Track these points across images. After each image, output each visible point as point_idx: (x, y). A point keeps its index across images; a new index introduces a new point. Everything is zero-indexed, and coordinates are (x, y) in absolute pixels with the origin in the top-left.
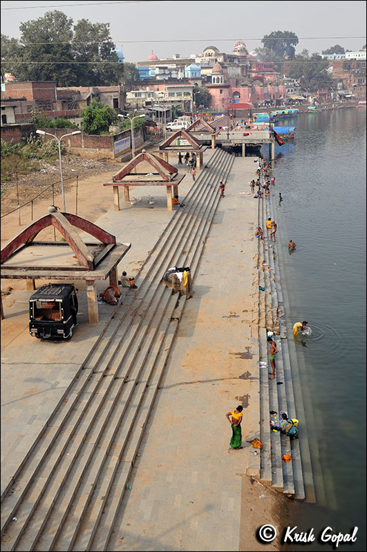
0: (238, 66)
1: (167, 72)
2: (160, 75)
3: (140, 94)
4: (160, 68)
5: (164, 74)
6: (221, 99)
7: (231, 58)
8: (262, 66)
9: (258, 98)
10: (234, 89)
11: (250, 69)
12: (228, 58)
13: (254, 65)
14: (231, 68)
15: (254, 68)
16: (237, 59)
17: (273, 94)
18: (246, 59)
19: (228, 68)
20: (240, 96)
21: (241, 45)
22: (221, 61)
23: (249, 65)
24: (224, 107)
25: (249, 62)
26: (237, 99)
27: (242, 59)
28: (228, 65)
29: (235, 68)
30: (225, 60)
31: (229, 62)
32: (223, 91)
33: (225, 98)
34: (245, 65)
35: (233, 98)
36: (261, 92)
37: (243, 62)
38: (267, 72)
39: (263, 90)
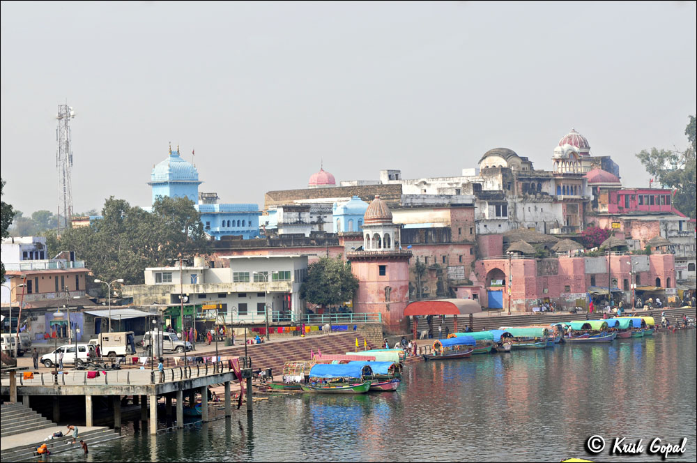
0: (556, 201)
1: (306, 217)
3: (169, 275)
4: (288, 209)
5: (300, 223)
6: (382, 289)
7: (530, 179)
8: (633, 199)
9: (567, 289)
10: (491, 263)
11: (593, 207)
12: (521, 180)
13: (603, 198)
14: (532, 206)
15: (604, 206)
16: (552, 183)
17: (622, 275)
18: (583, 181)
19: (519, 206)
20: (504, 283)
21: (566, 147)
22: (496, 188)
23: (592, 198)
24: (392, 310)
25: (591, 189)
26: (497, 289)
27: (570, 183)
28: (519, 197)
29: (546, 207)
30: (507, 185)
31: (520, 190)
32: (387, 269)
33: (393, 287)
34: (577, 197)
35: (490, 285)
36: (575, 271)
37: (573, 190)
38: (649, 214)
39: (583, 266)
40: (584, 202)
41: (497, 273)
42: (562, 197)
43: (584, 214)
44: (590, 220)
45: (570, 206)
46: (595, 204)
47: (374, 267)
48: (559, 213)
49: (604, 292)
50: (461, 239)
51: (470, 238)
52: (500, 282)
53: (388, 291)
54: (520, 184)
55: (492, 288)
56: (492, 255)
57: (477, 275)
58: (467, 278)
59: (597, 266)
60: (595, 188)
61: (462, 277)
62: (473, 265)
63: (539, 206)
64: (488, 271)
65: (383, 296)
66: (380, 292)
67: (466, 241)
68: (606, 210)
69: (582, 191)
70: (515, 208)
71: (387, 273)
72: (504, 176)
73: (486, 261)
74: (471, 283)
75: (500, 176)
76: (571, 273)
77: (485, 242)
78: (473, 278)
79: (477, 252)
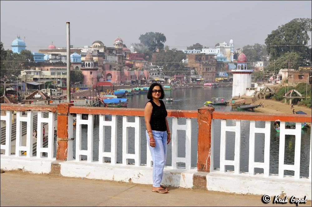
0: (116, 56)
1: (58, 57)
2: (52, 59)
3: (30, 73)
4: (52, 55)
5: (56, 59)
6: (91, 78)
7: (110, 50)
8: (135, 56)
9: (126, 79)
10: (108, 72)
11: (125, 58)
12: (108, 49)
13: (128, 55)
14: (110, 56)
15: (128, 57)
16: (115, 51)
17: (138, 76)
18: (122, 50)
19: (108, 56)
20: (111, 77)
21: (119, 41)
22: (102, 51)
23: (125, 55)
24: (93, 84)
25: (124, 53)
26: (110, 79)
27: (119, 51)
28: (108, 54)
29: (113, 57)
30: (105, 51)
31: (108, 52)
32: (92, 73)
33: (94, 78)
34: (121, 55)
35: (107, 78)
36: (128, 75)
37: (119, 53)
38: (138, 60)
39: (130, 73)
40: (122, 56)
41: (109, 75)
42: (118, 55)
43: (122, 59)
44: (124, 61)
45: (119, 57)
46: (125, 57)
47: (89, 72)
48: (116, 59)
49: (135, 80)
50: (100, 65)
51: (102, 65)
52: (110, 77)
53: (92, 79)
54: (108, 51)
55: (108, 79)
56: (107, 70)
57: (104, 75)
58: (101, 76)
59: (132, 74)
60: (125, 53)
61: (100, 75)
62: (103, 72)
63: (112, 57)
64: (107, 74)
65: (91, 80)
66: (90, 79)
67: (101, 65)
68: (128, 58)
69: (122, 54)
70: (107, 57)
71: (92, 74)
72: (104, 48)
73: (106, 71)
74: (102, 77)
75: (103, 48)
76: (127, 75)
77: (106, 66)
78: (103, 76)
79: (104, 69)
